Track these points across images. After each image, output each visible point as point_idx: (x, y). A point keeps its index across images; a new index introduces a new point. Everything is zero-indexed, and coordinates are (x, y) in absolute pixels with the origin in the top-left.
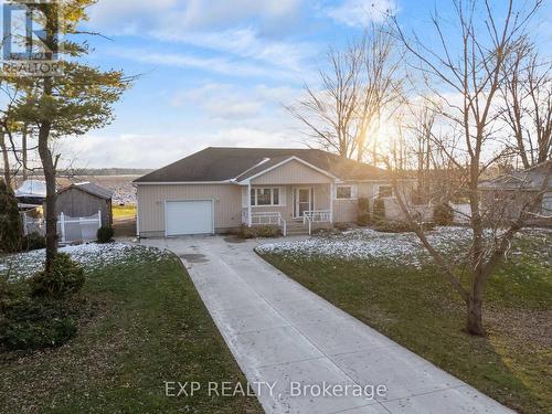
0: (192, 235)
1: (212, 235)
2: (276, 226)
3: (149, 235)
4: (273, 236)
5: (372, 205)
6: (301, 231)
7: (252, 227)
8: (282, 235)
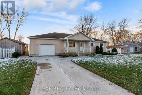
0: (48, 56)
1: (54, 56)
2: (76, 53)
4: (75, 56)
5: (99, 48)
6: (83, 54)
7: (68, 53)
8: (78, 56)
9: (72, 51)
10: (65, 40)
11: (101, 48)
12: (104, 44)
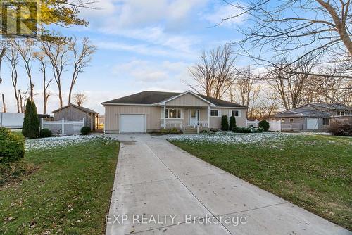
2: (179, 129)
3: (110, 132)
4: (178, 134)
5: (229, 119)
6: (193, 131)
7: (166, 129)
8: (183, 133)
9: (174, 125)
10: (161, 107)
11: (233, 119)
12: (240, 113)
